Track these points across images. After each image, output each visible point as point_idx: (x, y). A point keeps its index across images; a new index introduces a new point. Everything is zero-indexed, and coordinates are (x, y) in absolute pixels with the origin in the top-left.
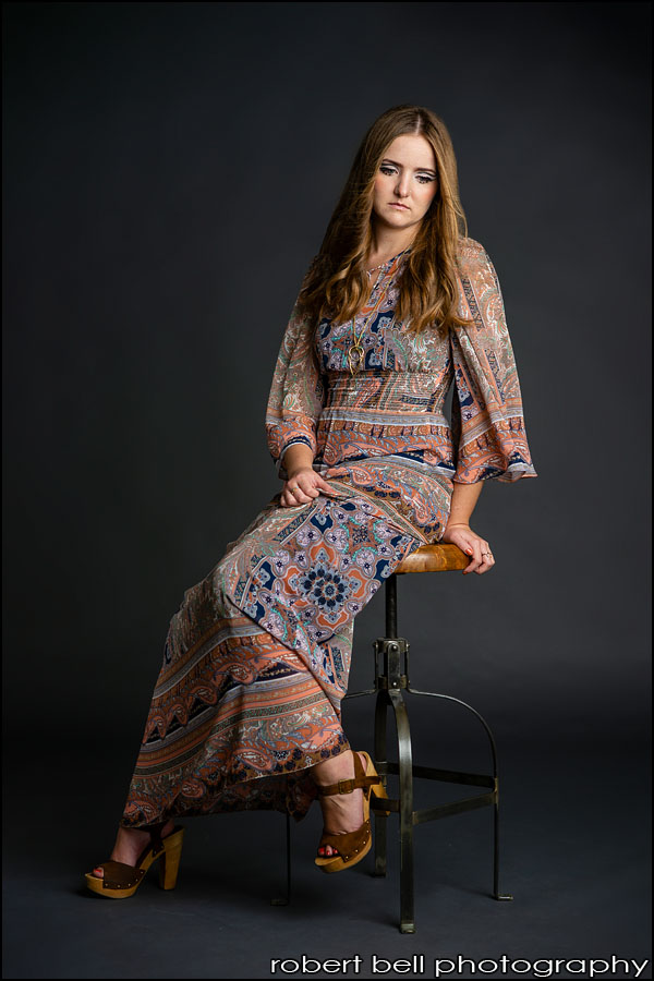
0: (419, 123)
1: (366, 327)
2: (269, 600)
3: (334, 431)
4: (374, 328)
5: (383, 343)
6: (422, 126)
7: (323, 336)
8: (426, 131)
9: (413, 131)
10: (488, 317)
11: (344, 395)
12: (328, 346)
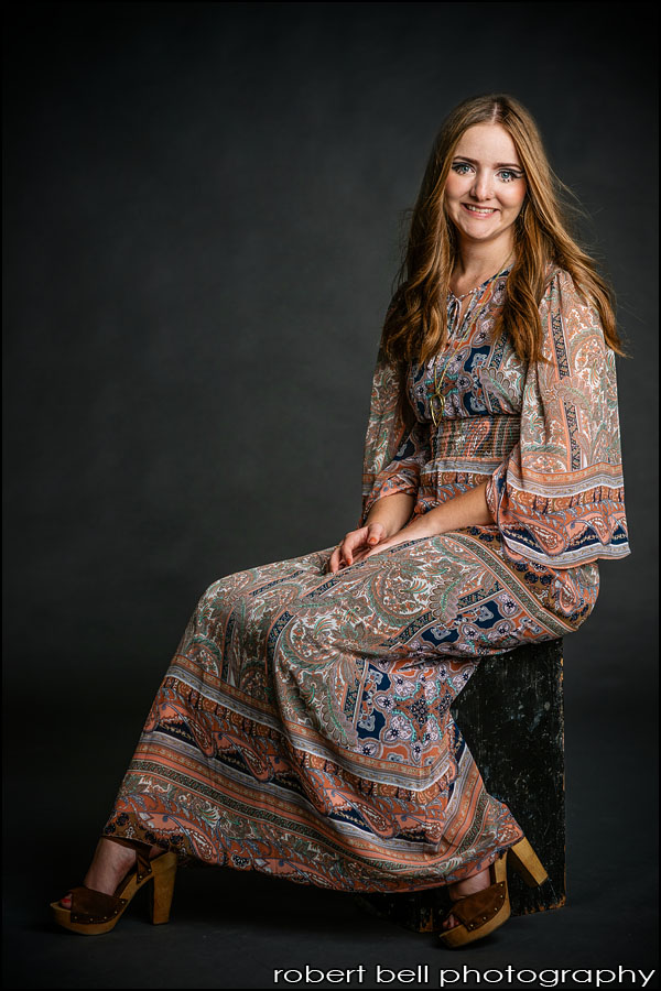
0: (495, 111)
1: (458, 366)
2: (387, 703)
3: (443, 484)
4: (468, 367)
5: (480, 385)
6: (498, 113)
7: (417, 379)
8: (505, 119)
9: (490, 118)
10: (577, 364)
11: (451, 443)
12: (421, 390)
